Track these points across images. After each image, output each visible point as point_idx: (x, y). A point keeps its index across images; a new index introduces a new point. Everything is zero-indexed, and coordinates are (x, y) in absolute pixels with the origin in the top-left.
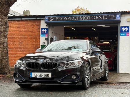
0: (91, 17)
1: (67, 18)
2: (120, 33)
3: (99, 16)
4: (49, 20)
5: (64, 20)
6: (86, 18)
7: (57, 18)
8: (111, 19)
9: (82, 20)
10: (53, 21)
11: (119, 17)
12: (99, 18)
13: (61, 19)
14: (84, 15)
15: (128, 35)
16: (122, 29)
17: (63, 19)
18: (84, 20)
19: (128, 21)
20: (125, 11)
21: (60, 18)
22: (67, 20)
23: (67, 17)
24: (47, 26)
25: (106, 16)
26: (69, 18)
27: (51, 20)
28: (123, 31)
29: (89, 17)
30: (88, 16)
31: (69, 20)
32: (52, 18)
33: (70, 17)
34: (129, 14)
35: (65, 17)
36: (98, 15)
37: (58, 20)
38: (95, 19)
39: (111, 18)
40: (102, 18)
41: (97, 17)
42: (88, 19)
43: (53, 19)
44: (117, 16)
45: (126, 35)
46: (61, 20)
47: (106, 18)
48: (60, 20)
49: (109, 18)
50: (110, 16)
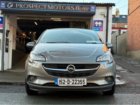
0: (61, 7)
1: (31, 6)
2: (93, 28)
3: (71, 6)
4: (6, 7)
5: (28, 8)
6: (56, 7)
7: (18, 5)
8: (85, 11)
9: (51, 9)
10: (12, 7)
11: (94, 9)
12: (71, 8)
13: (23, 6)
14: (54, 4)
15: (102, 31)
16: (95, 23)
17: (26, 6)
18: (53, 9)
19: (101, 15)
20: (99, 3)
21: (21, 5)
22: (31, 9)
23: (31, 4)
24: (2, 14)
25: (79, 7)
26: (33, 6)
27: (9, 6)
28: (97, 26)
29: (59, 7)
30: (58, 5)
31: (34, 8)
32: (11, 4)
33: (35, 4)
34: (103, 6)
35: (28, 4)
36: (69, 5)
37: (18, 7)
38: (67, 10)
39: (85, 9)
41: (69, 7)
42: (58, 9)
43: (12, 6)
44: (92, 8)
45: (100, 30)
46: (24, 8)
47: (79, 9)
48: (21, 8)
50: (84, 7)
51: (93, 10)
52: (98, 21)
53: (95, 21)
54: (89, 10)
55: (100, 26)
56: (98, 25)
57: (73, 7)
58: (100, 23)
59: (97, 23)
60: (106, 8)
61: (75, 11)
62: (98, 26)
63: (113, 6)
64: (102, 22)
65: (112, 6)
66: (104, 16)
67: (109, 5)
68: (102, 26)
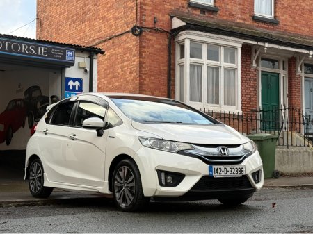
0: (9, 46)
2: (65, 91)
3: (29, 45)
8: (56, 58)
11: (72, 56)
12: (28, 50)
16: (69, 83)
19: (80, 68)
25: (45, 50)
28: (71, 88)
29: (4, 45)
30: (2, 41)
34: (82, 52)
36: (26, 44)
38: (20, 52)
39: (56, 55)
40: (37, 51)
41: (25, 47)
42: (3, 49)
44: (69, 53)
47: (45, 53)
49: (51, 56)
50: (53, 50)
51: (69, 58)
52: (74, 80)
53: (69, 79)
54: (64, 57)
55: (77, 88)
56: (74, 87)
57: (32, 48)
58: (77, 84)
59: (71, 83)
60: (87, 55)
61: (37, 55)
62: (74, 89)
63: (99, 55)
64: (80, 81)
65: (97, 54)
66: (86, 71)
67: (93, 51)
68: (80, 90)
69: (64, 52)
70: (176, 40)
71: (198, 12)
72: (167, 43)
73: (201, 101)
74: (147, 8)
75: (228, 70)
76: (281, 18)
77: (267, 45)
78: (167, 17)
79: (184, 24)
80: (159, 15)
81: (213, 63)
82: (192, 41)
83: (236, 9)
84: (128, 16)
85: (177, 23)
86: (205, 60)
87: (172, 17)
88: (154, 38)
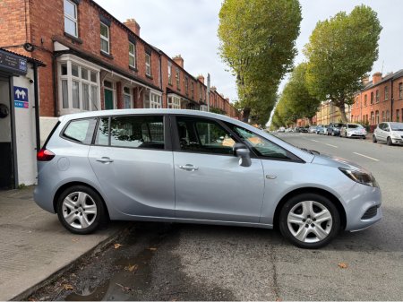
2: (14, 100)
8: (10, 66)
15: (27, 108)
16: (16, 92)
28: (18, 97)
39: (10, 62)
45: (23, 107)
49: (5, 63)
50: (7, 57)
52: (21, 89)
53: (16, 88)
54: (17, 66)
55: (23, 98)
56: (21, 96)
58: (23, 93)
59: (18, 92)
60: (31, 66)
62: (21, 98)
64: (26, 90)
65: (39, 66)
66: (31, 81)
68: (26, 99)
69: (18, 61)
70: (58, 60)
71: (70, 41)
72: (51, 61)
73: (79, 108)
74: (36, 30)
75: (93, 87)
76: (114, 55)
77: (113, 72)
78: (50, 41)
79: (68, 49)
80: (44, 38)
81: (85, 81)
82: (73, 63)
83: (92, 44)
84: (15, 33)
85: (59, 47)
86: (79, 78)
87: (54, 41)
88: (42, 56)
